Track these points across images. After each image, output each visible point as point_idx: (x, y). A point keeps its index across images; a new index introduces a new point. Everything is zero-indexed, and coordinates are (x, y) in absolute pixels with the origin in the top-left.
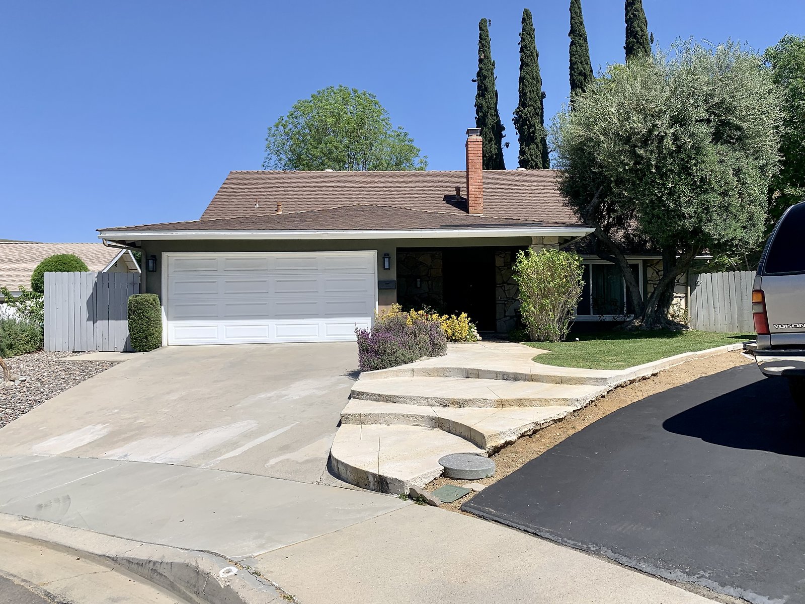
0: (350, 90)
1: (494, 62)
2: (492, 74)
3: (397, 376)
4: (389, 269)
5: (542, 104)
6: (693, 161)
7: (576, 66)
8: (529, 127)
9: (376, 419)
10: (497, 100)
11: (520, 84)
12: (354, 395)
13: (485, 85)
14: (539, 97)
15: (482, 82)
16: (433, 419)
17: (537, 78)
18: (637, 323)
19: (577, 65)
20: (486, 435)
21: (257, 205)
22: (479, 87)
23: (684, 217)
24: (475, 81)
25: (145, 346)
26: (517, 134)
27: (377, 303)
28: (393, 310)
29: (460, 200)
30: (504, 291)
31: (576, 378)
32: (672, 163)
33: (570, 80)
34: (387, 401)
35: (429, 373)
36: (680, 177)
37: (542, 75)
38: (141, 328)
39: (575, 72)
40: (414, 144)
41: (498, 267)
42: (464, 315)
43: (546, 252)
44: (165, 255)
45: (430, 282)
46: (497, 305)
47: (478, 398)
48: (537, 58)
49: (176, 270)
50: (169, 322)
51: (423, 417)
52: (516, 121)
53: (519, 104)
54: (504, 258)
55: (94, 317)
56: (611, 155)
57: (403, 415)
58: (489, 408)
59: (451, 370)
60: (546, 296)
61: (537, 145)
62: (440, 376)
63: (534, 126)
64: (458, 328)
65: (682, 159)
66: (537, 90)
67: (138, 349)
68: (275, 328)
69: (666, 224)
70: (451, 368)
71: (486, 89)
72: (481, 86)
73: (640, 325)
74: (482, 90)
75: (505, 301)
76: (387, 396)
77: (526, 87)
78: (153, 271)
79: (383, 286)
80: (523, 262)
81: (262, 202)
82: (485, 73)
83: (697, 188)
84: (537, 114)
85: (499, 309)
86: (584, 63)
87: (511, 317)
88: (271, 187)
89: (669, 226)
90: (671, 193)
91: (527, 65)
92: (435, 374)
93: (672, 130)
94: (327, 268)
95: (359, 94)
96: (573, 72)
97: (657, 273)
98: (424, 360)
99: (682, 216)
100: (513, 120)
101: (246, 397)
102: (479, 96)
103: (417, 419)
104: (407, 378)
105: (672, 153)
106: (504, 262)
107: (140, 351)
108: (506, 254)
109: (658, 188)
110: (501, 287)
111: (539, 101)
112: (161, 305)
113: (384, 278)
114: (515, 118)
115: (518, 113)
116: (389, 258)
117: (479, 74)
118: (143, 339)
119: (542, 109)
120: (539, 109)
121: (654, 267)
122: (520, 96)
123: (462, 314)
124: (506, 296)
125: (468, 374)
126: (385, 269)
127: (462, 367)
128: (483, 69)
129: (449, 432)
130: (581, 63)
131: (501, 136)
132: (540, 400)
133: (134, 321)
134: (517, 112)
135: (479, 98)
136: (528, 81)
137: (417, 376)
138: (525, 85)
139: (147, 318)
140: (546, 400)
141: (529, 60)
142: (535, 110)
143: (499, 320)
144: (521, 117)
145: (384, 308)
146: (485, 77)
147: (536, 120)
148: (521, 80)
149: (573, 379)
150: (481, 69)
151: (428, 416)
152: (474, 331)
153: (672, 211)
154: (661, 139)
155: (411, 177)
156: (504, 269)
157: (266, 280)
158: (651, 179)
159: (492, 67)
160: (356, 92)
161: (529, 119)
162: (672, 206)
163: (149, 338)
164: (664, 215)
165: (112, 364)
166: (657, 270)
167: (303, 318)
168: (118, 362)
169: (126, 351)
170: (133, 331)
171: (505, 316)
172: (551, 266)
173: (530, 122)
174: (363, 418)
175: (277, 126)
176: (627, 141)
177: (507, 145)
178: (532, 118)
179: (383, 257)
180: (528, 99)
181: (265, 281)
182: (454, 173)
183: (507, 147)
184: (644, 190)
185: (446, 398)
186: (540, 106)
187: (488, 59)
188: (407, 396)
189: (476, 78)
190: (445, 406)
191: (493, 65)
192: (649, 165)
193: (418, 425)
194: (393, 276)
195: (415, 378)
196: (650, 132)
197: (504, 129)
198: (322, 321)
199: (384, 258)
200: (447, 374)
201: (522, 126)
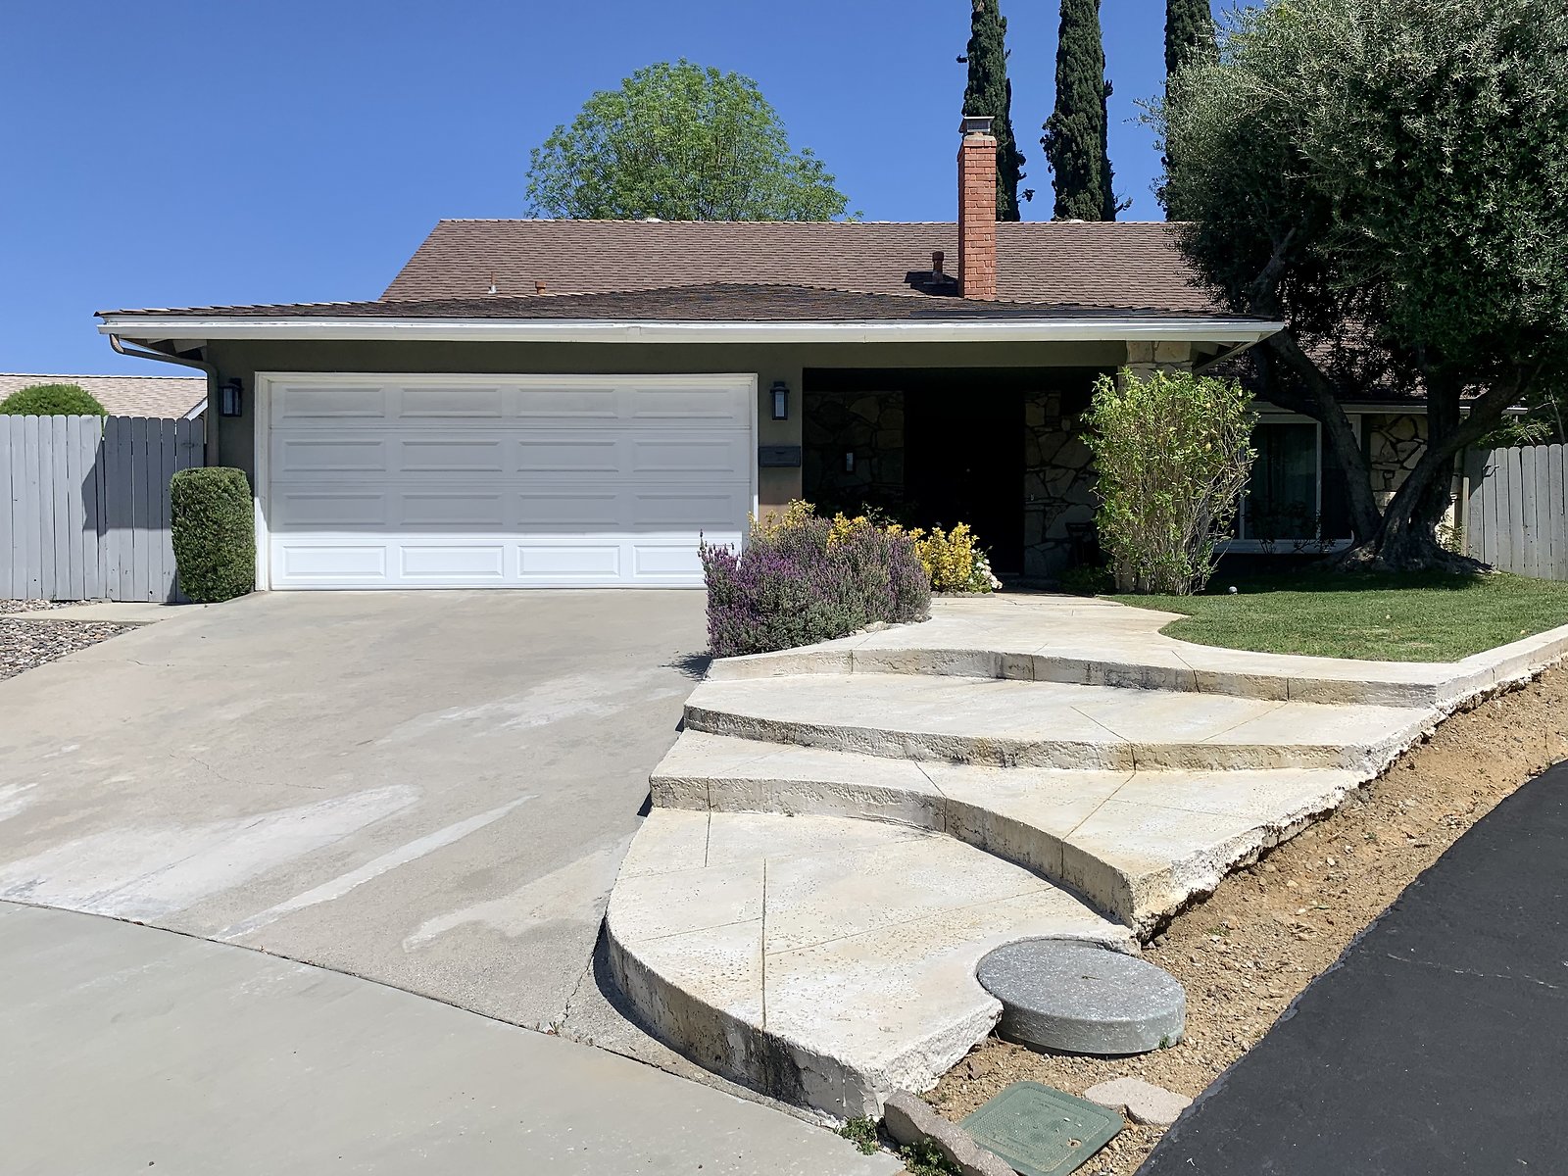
0: (703, 72)
1: (1004, 19)
2: (1000, 44)
3: (810, 670)
4: (785, 418)
5: (1103, 107)
6: (1552, 147)
7: (1179, 24)
8: (1077, 156)
9: (752, 797)
10: (1009, 101)
11: (1058, 66)
12: (693, 719)
13: (984, 69)
14: (1098, 92)
15: (978, 63)
16: (926, 802)
17: (1095, 52)
18: (1363, 555)
19: (1183, 21)
20: (1133, 876)
21: (493, 287)
22: (972, 73)
23: (1519, 292)
24: (964, 60)
25: (213, 589)
26: (1050, 171)
27: (756, 498)
28: (796, 512)
29: (942, 282)
30: (1043, 482)
31: (1335, 683)
32: (1495, 152)
33: (1166, 54)
34: (784, 740)
35: (894, 662)
36: (1513, 186)
37: (1106, 45)
38: (203, 548)
39: (1177, 37)
40: (837, 187)
41: (1032, 428)
42: (962, 528)
43: (1164, 380)
44: (262, 379)
45: (875, 460)
46: (1027, 514)
47: (1059, 738)
48: (1097, 9)
49: (290, 414)
50: (274, 536)
51: (895, 795)
52: (1048, 145)
53: (1056, 107)
54: (1045, 406)
55: (99, 520)
56: (1333, 138)
57: (834, 787)
58: (1093, 772)
59: (954, 656)
60: (1164, 486)
61: (1092, 194)
62: (925, 673)
63: (1087, 153)
64: (947, 559)
65: (1523, 143)
66: (1095, 77)
67: (195, 596)
68: (518, 552)
69: (1469, 309)
70: (954, 652)
71: (987, 76)
72: (977, 71)
73: (1372, 560)
74: (978, 80)
75: (1045, 505)
76: (786, 726)
77: (1072, 70)
78: (233, 415)
79: (770, 459)
80: (1108, 403)
81: (503, 281)
82: (986, 43)
83: (1554, 217)
84: (1094, 129)
85: (1031, 523)
86: (1198, 18)
87: (1059, 542)
88: (525, 252)
89: (1478, 314)
90: (1491, 226)
91: (1076, 24)
92: (911, 667)
93: (1503, 66)
94: (639, 414)
95: (723, 78)
96: (1173, 37)
97: (1393, 446)
98: (877, 630)
99: (1514, 287)
100: (1042, 141)
101: (411, 719)
102: (970, 91)
103: (879, 802)
104: (835, 676)
105: (1497, 128)
106: (1045, 417)
107: (200, 602)
108: (1051, 397)
109: (1455, 217)
110: (1037, 473)
111: (1098, 102)
112: (252, 495)
113: (774, 440)
114: (1046, 136)
115: (1053, 126)
116: (786, 392)
117: (971, 46)
118: (207, 572)
119: (1105, 117)
120: (1097, 117)
121: (1387, 432)
122: (1059, 92)
123: (957, 525)
124: (1049, 494)
125: (1002, 667)
126: (775, 418)
127: (987, 648)
128: (981, 35)
129: (983, 847)
130: (1191, 17)
131: (1017, 177)
132: (1252, 750)
133: (186, 530)
134: (1052, 124)
135: (971, 95)
136: (1075, 59)
137: (862, 671)
138: (1070, 66)
139: (215, 523)
140: (1272, 750)
141: (1080, 14)
142: (1090, 119)
143: (1031, 549)
144: (1059, 134)
145: (771, 509)
146: (985, 52)
147: (1090, 141)
148: (1062, 55)
149: (1327, 685)
150: (976, 34)
151: (914, 796)
152: (985, 568)
153: (1490, 273)
154: (1469, 91)
155: (834, 233)
156: (1047, 432)
157: (496, 440)
158: (1438, 196)
159: (999, 30)
160: (714, 74)
161: (1076, 138)
162: (1490, 260)
163: (221, 571)
164: (1466, 286)
165: (121, 628)
166: (1391, 439)
167: (584, 532)
168: (137, 625)
169: (174, 600)
170: (183, 553)
171: (1045, 540)
172: (1179, 411)
173: (1077, 145)
174: (715, 792)
175: (550, 145)
176: (1379, 98)
177: (1029, 195)
178: (1082, 137)
179: (769, 391)
180: (1076, 97)
181: (495, 444)
182: (927, 226)
183: (1029, 199)
184: (1418, 223)
185: (962, 736)
186: (1100, 112)
187: (992, 12)
188: (842, 729)
189: (965, 55)
190: (957, 760)
191: (1003, 26)
192: (1435, 157)
193: (881, 820)
194: (793, 434)
195: (857, 676)
196: (1442, 74)
197: (1022, 160)
198: (626, 540)
199: (773, 392)
200: (944, 668)
201: (1062, 153)
